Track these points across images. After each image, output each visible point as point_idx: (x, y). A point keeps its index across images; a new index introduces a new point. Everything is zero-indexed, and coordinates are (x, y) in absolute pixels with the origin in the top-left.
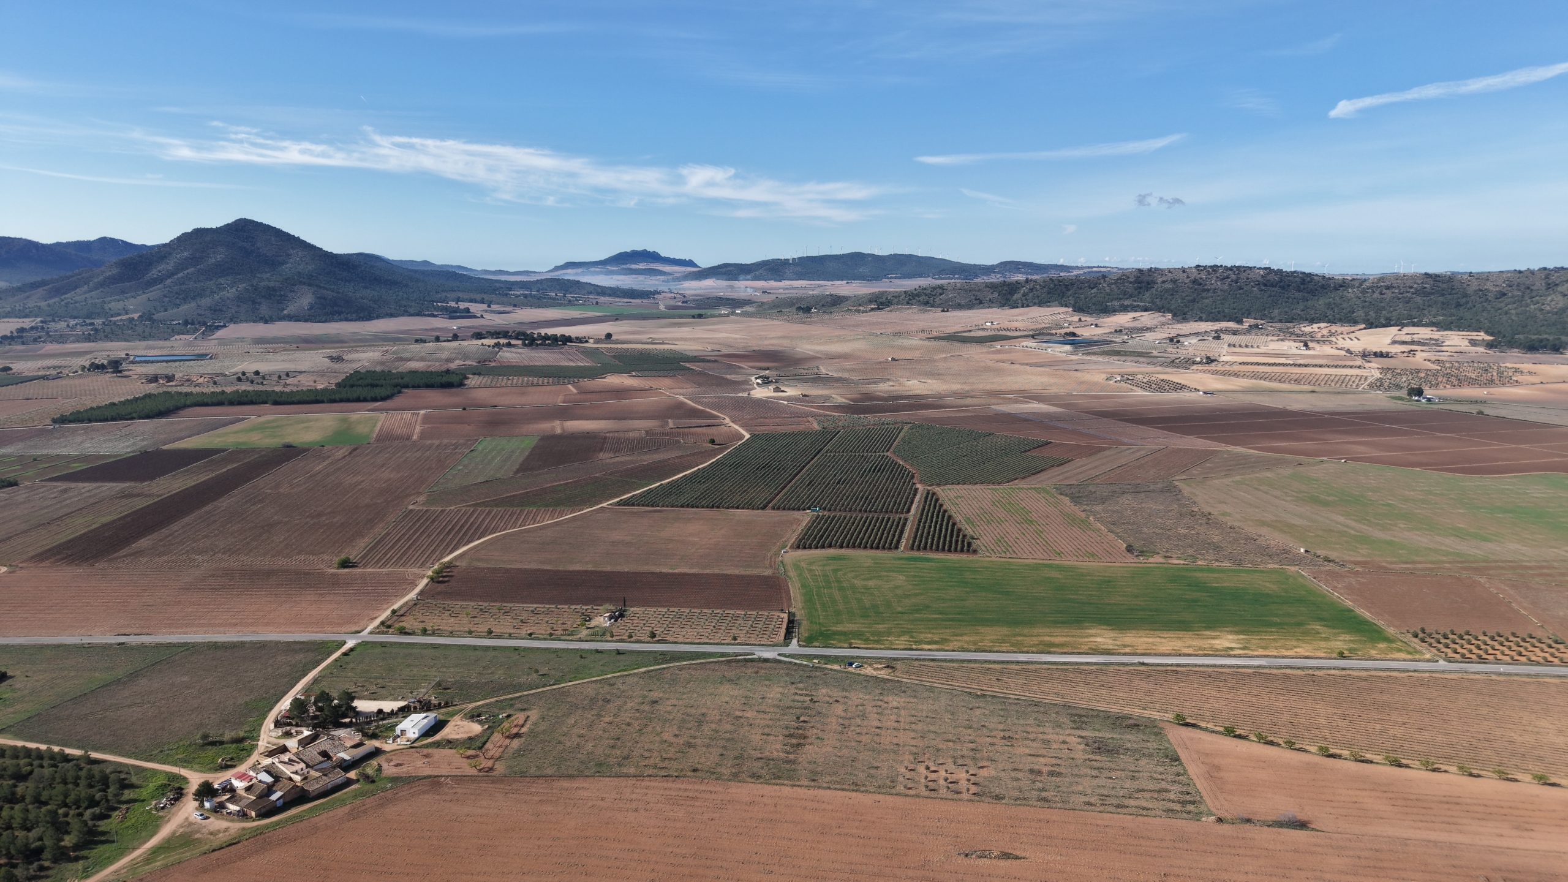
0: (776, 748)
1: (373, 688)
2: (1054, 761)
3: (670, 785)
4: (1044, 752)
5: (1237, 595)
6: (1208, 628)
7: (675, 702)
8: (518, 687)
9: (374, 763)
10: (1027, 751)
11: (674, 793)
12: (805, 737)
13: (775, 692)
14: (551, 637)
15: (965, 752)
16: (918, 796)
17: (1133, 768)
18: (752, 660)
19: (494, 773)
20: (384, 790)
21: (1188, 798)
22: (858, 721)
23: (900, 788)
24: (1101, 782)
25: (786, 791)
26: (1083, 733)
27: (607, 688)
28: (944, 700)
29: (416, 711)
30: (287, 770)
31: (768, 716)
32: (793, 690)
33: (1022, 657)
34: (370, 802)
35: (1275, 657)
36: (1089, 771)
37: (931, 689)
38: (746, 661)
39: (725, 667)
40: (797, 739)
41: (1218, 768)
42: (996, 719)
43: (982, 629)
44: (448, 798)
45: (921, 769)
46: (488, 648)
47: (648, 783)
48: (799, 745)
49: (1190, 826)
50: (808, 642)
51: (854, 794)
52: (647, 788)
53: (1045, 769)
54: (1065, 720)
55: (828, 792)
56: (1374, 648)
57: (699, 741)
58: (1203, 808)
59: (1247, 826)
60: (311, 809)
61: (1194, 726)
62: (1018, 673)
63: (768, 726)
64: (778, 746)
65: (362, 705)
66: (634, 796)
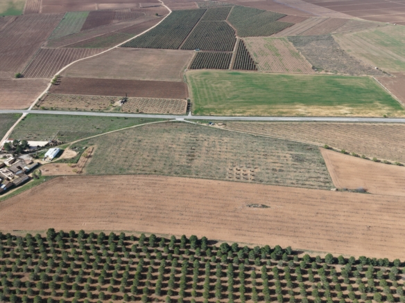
0: (184, 161)
1: (35, 135)
2: (281, 165)
3: (146, 178)
4: (277, 161)
5: (350, 89)
6: (339, 104)
7: (147, 141)
8: (88, 134)
9: (38, 170)
10: (272, 161)
11: (148, 181)
12: (194, 156)
13: (183, 136)
14: (100, 111)
15: (250, 162)
16: (233, 181)
17: (308, 167)
18: (174, 122)
19: (83, 174)
20: (43, 182)
21: (327, 180)
22: (213, 148)
23: (227, 178)
24: (297, 174)
25: (188, 179)
26: (292, 153)
27: (122, 135)
28: (243, 139)
29: (52, 146)
30: (6, 175)
31: (181, 147)
32: (190, 135)
33: (272, 119)
34: (38, 187)
35: (362, 117)
36: (292, 169)
37: (239, 134)
38: (173, 122)
39: (164, 125)
40: (191, 157)
41: (338, 167)
42: (261, 147)
43: (258, 106)
44: (66, 185)
45: (235, 169)
46: (76, 116)
47: (138, 177)
48: (192, 159)
49: (326, 193)
50: (195, 113)
51: (211, 181)
52: (138, 179)
53: (278, 169)
54: (285, 147)
55: (202, 180)
56: (396, 112)
57: (156, 158)
58: (332, 185)
59: (346, 192)
60: (17, 191)
61: (331, 149)
62: (270, 126)
63: (181, 151)
64: (185, 160)
65: (32, 143)
66: (134, 183)
